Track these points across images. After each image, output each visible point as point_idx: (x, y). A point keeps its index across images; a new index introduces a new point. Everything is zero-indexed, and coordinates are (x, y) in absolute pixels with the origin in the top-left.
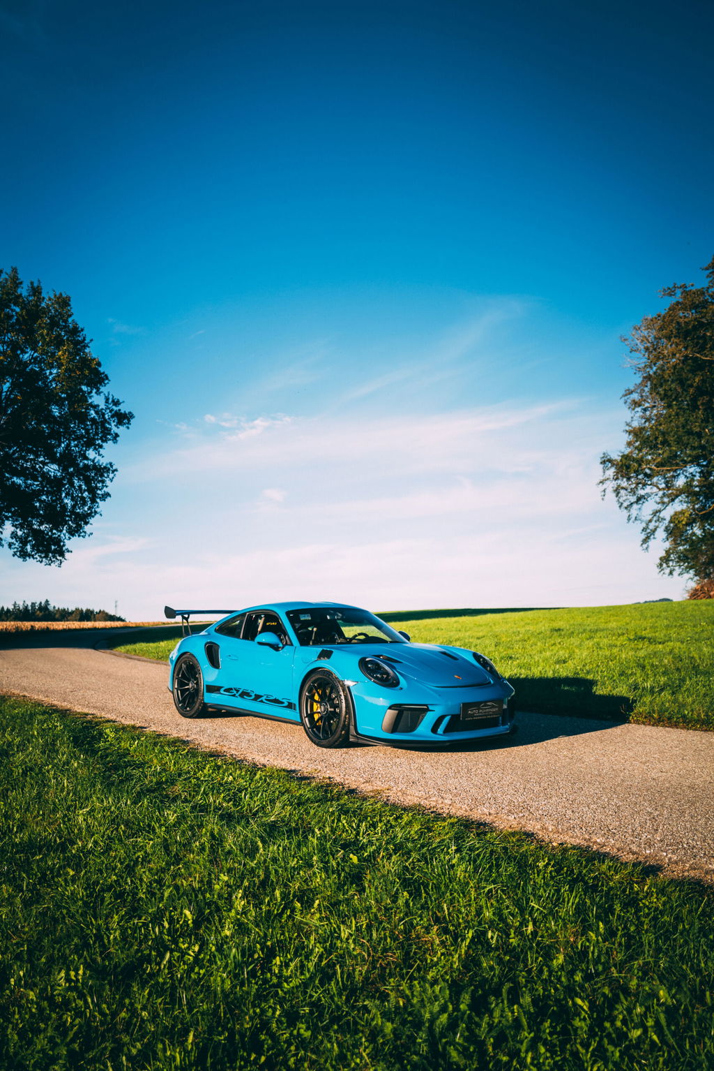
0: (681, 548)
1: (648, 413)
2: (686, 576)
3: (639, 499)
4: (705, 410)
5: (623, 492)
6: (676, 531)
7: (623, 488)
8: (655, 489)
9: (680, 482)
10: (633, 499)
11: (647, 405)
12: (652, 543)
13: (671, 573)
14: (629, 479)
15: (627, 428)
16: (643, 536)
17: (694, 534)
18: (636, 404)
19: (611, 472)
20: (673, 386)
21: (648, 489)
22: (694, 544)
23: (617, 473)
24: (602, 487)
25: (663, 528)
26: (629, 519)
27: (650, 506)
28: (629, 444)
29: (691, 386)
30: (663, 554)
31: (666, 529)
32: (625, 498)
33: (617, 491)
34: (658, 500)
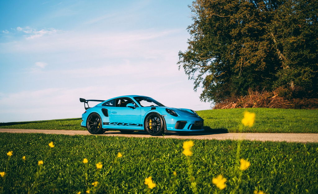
0: (209, 90)
1: (197, 36)
2: (211, 102)
3: (193, 70)
4: (220, 36)
5: (187, 67)
6: (207, 83)
7: (187, 65)
8: (199, 66)
9: (209, 63)
10: (191, 70)
11: (196, 33)
12: (198, 88)
13: (205, 101)
14: (189, 62)
15: (188, 41)
16: (195, 85)
17: (214, 85)
18: (192, 32)
19: (182, 59)
20: (208, 26)
21: (196, 66)
22: (214, 89)
23: (185, 59)
24: (179, 65)
25: (202, 82)
26: (189, 78)
27: (197, 73)
28: (189, 48)
29: (215, 26)
30: (202, 93)
31: (203, 83)
32: (188, 70)
33: (185, 66)
34: (200, 71)
